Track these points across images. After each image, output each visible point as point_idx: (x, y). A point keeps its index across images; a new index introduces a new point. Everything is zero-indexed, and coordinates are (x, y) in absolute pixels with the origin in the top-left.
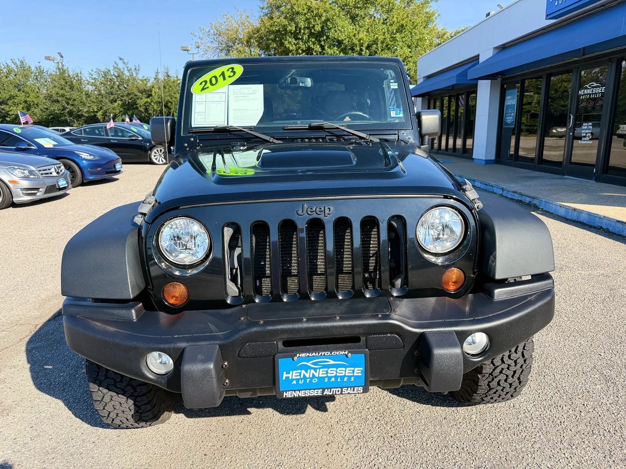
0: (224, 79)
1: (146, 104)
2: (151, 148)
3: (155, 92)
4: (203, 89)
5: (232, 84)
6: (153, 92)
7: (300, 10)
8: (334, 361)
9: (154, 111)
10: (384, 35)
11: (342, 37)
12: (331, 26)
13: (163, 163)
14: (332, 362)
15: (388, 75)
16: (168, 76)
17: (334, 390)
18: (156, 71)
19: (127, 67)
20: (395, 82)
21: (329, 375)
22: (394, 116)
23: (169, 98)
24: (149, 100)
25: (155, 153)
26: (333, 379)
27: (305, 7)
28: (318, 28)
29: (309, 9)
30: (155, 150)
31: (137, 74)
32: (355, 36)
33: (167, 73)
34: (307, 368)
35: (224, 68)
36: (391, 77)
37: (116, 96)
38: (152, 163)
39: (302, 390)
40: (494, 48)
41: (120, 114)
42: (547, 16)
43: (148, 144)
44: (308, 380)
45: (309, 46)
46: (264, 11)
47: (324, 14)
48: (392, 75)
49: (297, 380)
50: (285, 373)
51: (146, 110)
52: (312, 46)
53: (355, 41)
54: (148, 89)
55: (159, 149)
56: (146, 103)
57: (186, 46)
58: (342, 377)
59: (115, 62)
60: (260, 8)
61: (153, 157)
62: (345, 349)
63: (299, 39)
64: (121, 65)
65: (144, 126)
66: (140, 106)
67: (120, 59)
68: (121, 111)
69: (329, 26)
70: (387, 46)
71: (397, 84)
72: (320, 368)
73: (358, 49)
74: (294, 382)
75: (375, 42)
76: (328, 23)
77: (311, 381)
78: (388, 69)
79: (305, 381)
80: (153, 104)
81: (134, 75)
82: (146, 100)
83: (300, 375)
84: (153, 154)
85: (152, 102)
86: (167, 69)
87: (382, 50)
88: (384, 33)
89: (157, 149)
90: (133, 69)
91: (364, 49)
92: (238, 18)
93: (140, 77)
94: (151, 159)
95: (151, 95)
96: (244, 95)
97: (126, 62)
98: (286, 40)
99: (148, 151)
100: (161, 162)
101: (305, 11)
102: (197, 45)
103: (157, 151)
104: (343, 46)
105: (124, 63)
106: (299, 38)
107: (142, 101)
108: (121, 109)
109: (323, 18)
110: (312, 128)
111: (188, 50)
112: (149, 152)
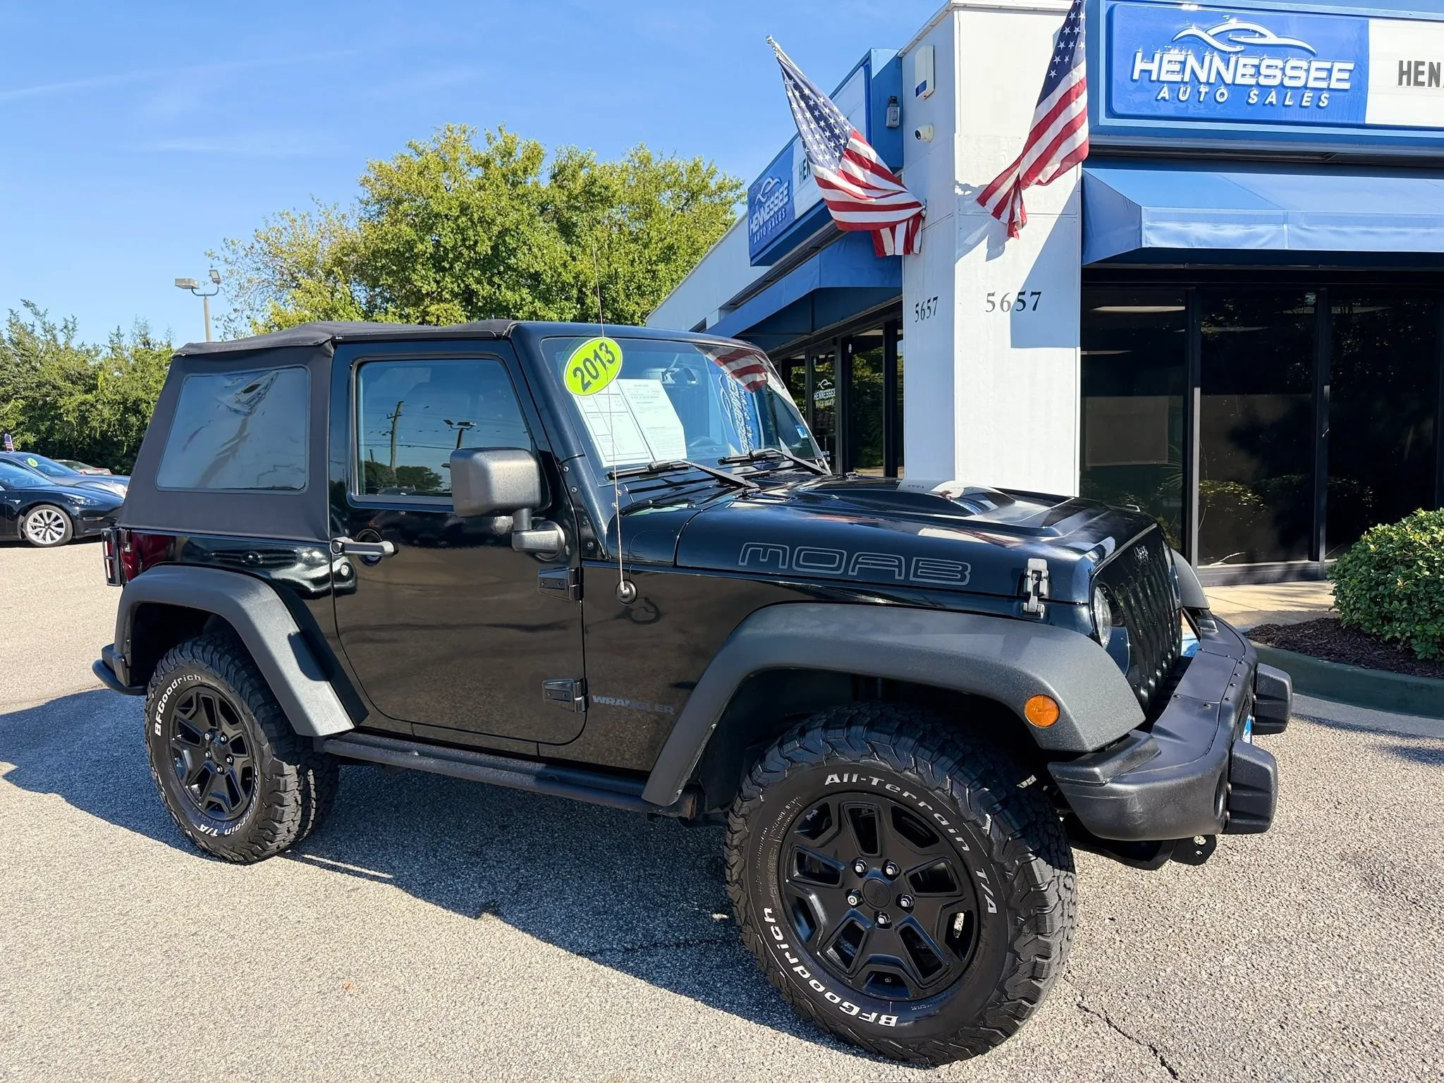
1: (83, 408)
2: (25, 512)
3: (106, 379)
6: (101, 379)
7: (443, 210)
9: (103, 421)
10: (632, 265)
11: (538, 267)
12: (514, 246)
13: (54, 542)
16: (147, 343)
18: (115, 332)
19: (44, 323)
23: (142, 394)
24: (89, 397)
25: (35, 520)
27: (455, 203)
28: (485, 248)
29: (464, 209)
30: (35, 515)
31: (69, 338)
32: (565, 265)
33: (144, 336)
37: (9, 388)
38: (27, 544)
40: (720, 309)
41: (19, 430)
42: (752, 259)
43: (18, 501)
45: (467, 286)
46: (369, 208)
47: (499, 220)
51: (83, 420)
52: (474, 286)
53: (568, 277)
54: (90, 373)
55: (45, 513)
56: (82, 403)
57: (187, 277)
59: (12, 311)
60: (361, 202)
61: (29, 529)
63: (444, 270)
64: (26, 317)
65: (29, 460)
66: (68, 412)
67: (27, 304)
68: (23, 423)
69: (510, 244)
70: (639, 288)
73: (575, 292)
75: (613, 278)
76: (507, 238)
80: (99, 407)
81: (61, 339)
82: (80, 397)
84: (30, 521)
85: (97, 401)
86: (146, 327)
87: (628, 296)
88: (633, 261)
89: (39, 512)
90: (60, 325)
91: (588, 293)
92: (322, 220)
93: (74, 344)
94: (23, 535)
95: (95, 387)
97: (42, 312)
98: (414, 271)
99: (17, 516)
100: (49, 541)
101: (455, 212)
102: (215, 276)
103: (41, 515)
104: (542, 287)
105: (37, 314)
106: (444, 267)
107: (72, 401)
108: (22, 419)
109: (496, 229)
111: (192, 288)
112: (21, 518)
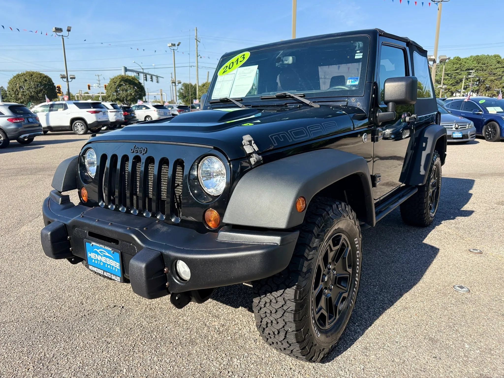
0: (237, 64)
4: (224, 72)
5: (240, 67)
8: (108, 254)
14: (107, 254)
15: (356, 46)
17: (108, 274)
20: (360, 53)
21: (107, 263)
22: (350, 84)
26: (109, 266)
34: (98, 254)
35: (239, 56)
36: (359, 48)
39: (96, 267)
44: (99, 262)
48: (360, 46)
49: (95, 260)
50: (89, 253)
58: (113, 267)
62: (110, 247)
71: (362, 54)
72: (103, 256)
74: (93, 261)
77: (100, 263)
78: (358, 41)
79: (98, 262)
83: (95, 257)
96: (244, 75)
110: (279, 97)
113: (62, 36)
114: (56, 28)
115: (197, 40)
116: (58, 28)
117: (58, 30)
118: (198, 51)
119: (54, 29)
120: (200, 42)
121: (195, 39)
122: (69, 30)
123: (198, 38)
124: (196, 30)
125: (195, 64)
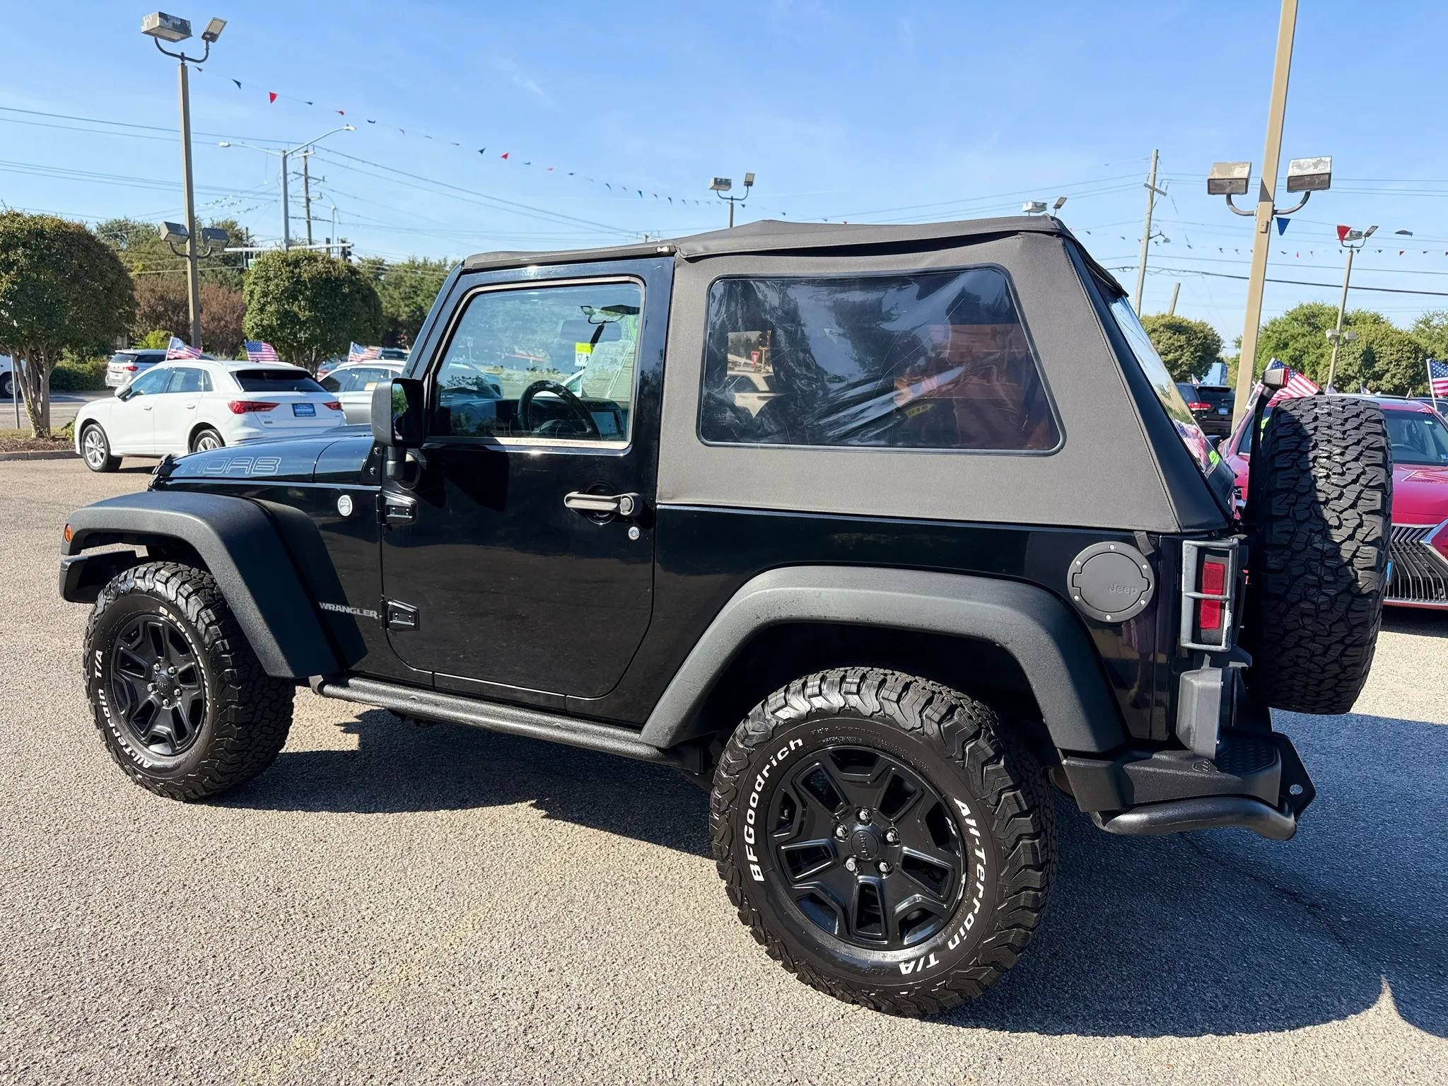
113: (732, 199)
114: (716, 179)
115: (1153, 189)
116: (721, 180)
117: (722, 184)
118: (1152, 222)
119: (712, 183)
120: (1165, 194)
121: (1146, 185)
122: (749, 184)
123: (1157, 182)
124: (1154, 159)
125: (1139, 262)
